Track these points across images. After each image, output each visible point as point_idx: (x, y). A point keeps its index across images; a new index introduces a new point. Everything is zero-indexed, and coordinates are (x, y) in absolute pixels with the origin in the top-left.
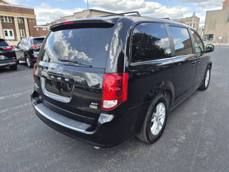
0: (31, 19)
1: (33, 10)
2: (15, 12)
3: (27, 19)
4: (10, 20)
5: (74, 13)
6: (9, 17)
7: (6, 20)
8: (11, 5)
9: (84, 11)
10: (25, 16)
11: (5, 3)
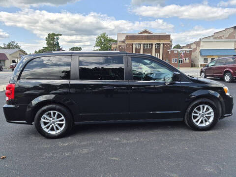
0: (167, 44)
1: (169, 36)
2: (155, 39)
3: (163, 44)
4: (150, 47)
5: (215, 33)
6: (150, 44)
7: (147, 47)
8: (154, 34)
9: (226, 29)
10: (162, 42)
11: (150, 33)
